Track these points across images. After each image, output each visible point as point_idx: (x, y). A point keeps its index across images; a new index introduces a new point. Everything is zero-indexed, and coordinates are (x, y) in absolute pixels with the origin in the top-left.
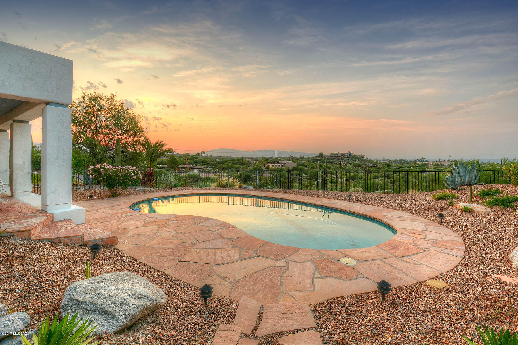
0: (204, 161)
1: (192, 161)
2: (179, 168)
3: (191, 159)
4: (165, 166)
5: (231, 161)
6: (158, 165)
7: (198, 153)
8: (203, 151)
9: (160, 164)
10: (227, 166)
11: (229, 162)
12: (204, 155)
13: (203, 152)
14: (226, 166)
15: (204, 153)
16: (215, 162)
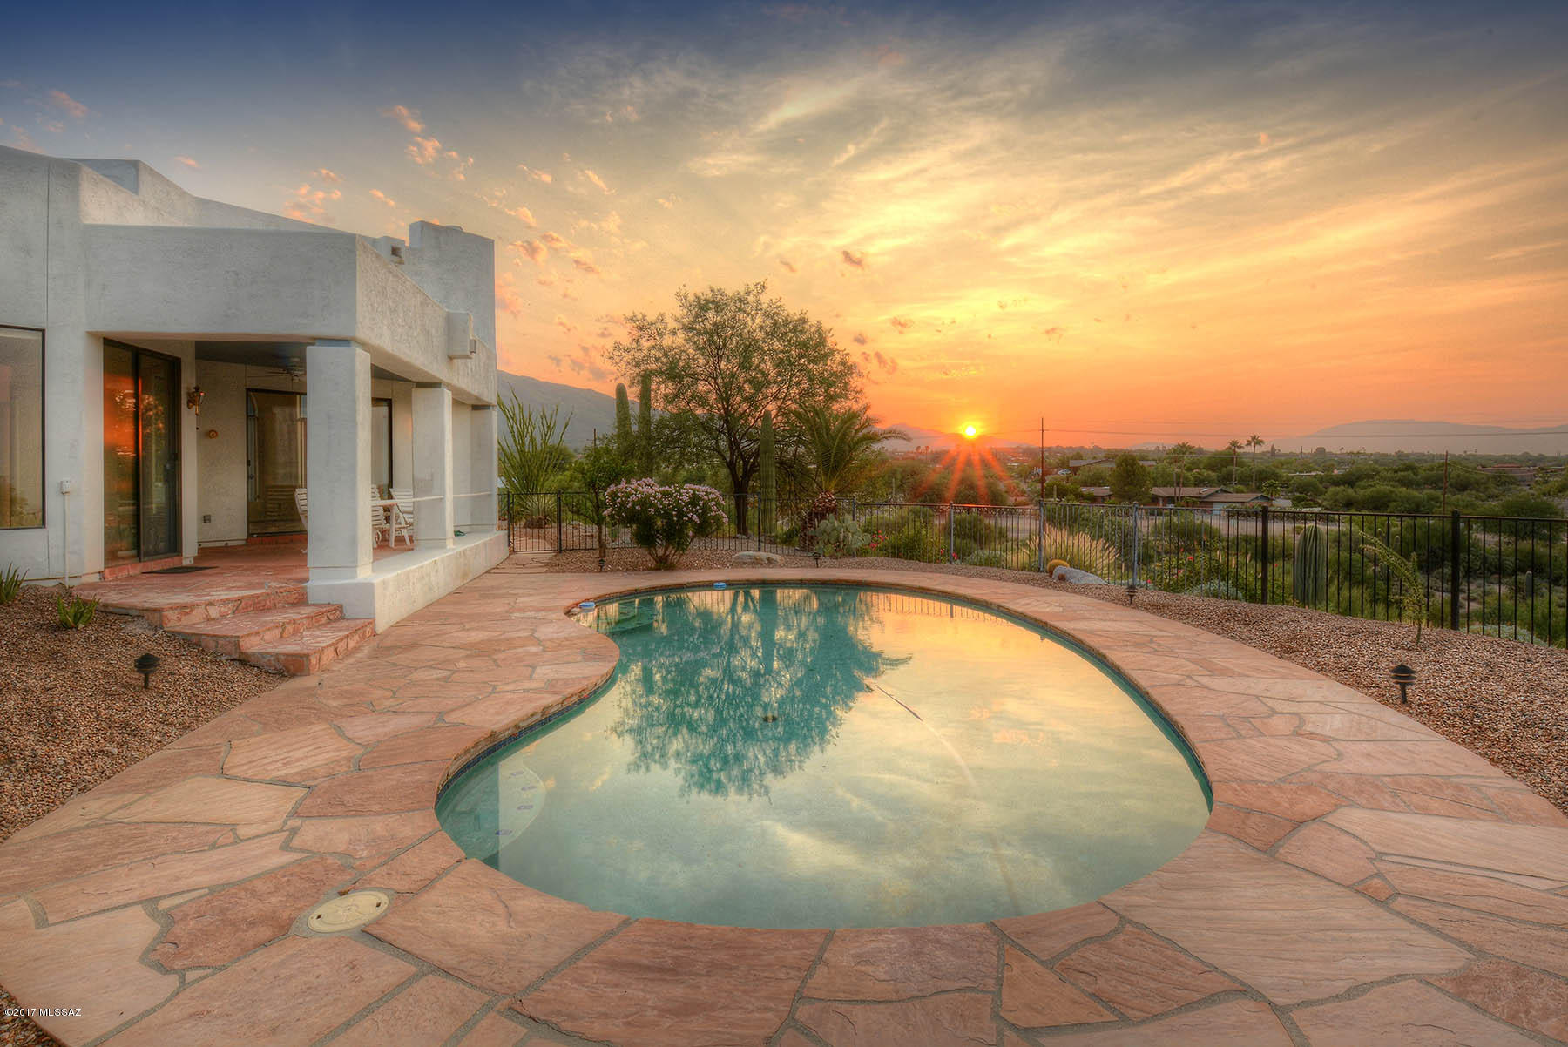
0: (1260, 473)
1: (1213, 474)
2: (1155, 499)
3: (1211, 467)
4: (1105, 490)
5: (1396, 472)
6: (1083, 490)
7: (1234, 444)
8: (1253, 435)
9: (1094, 485)
10: (1369, 491)
11: (1383, 479)
12: (1259, 449)
13: (1254, 438)
14: (1362, 492)
15: (1256, 441)
16: (1315, 476)
